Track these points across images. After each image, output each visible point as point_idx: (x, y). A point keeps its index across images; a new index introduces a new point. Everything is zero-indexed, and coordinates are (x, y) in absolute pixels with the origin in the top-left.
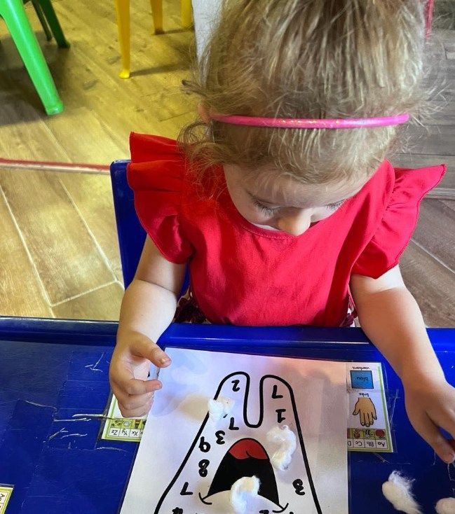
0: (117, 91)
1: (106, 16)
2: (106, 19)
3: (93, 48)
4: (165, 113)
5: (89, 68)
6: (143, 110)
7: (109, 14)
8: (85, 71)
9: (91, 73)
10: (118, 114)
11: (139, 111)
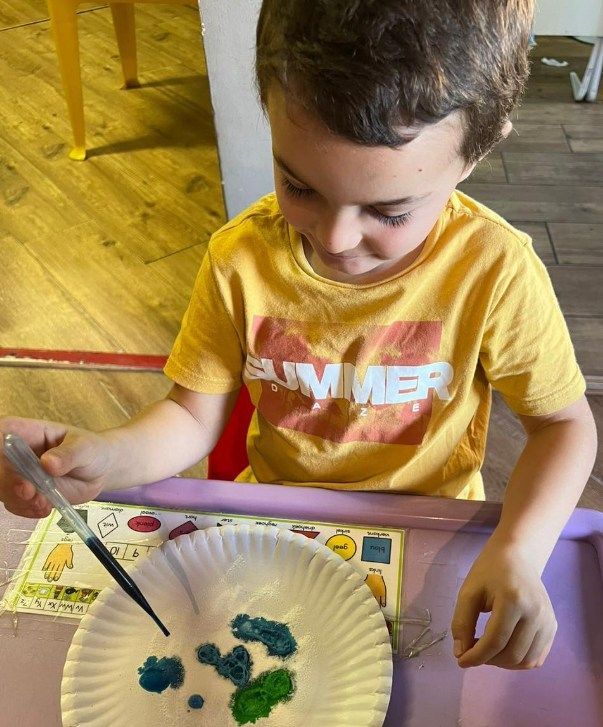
0: (66, 208)
1: (32, 72)
2: (32, 76)
3: (15, 127)
4: (153, 247)
5: (12, 164)
6: (114, 243)
7: (38, 68)
8: (5, 170)
9: (16, 173)
10: (72, 251)
11: (106, 244)
